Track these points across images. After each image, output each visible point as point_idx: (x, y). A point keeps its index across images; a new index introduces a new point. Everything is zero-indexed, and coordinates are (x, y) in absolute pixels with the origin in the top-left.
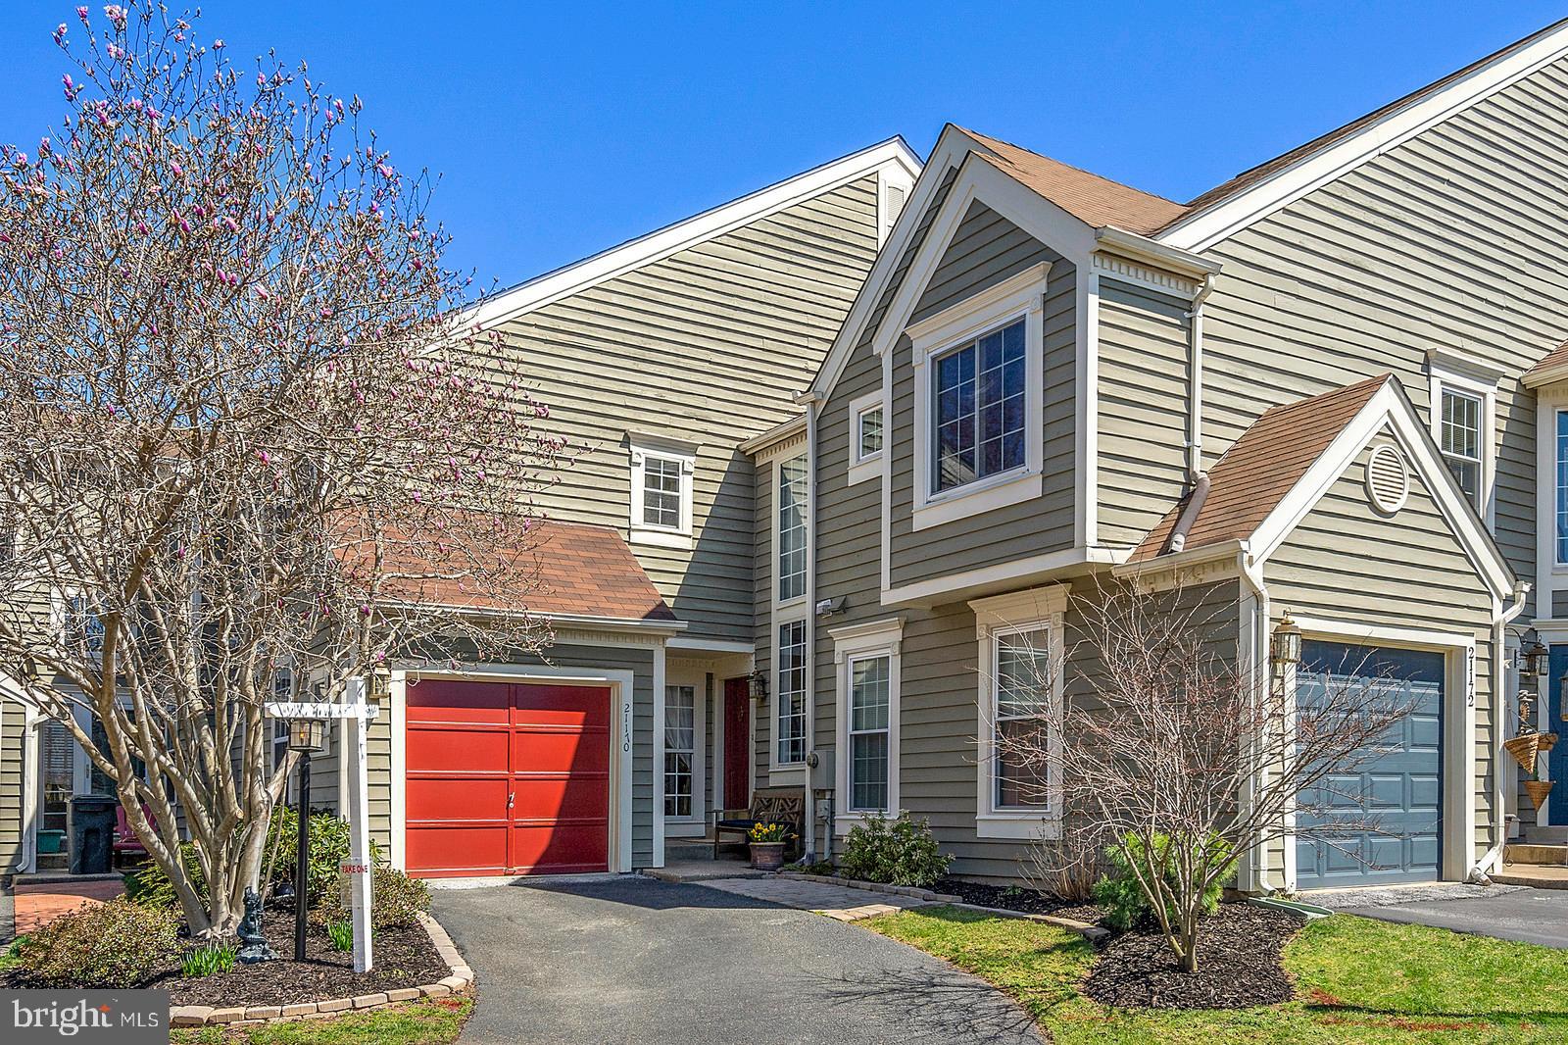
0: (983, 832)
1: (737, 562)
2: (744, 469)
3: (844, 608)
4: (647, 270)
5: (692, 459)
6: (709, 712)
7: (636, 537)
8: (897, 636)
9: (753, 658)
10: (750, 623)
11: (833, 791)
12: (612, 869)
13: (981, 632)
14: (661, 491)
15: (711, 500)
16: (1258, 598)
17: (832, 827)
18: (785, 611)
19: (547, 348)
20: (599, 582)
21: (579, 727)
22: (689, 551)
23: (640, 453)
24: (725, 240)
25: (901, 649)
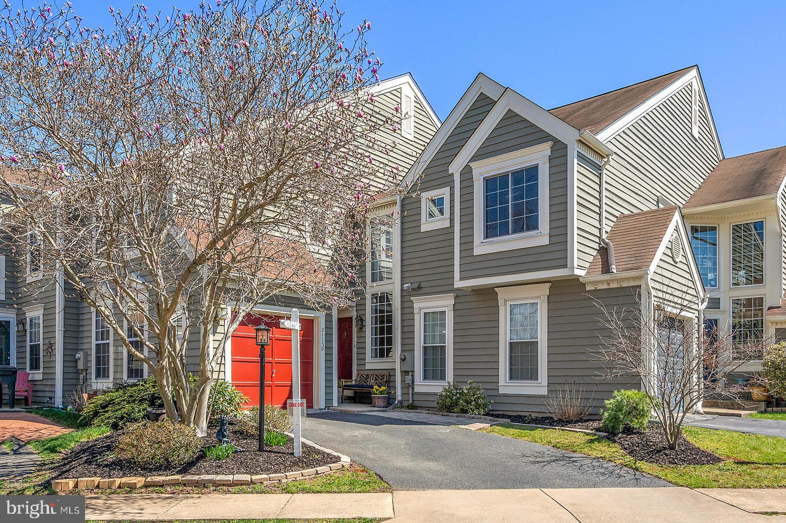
0: (502, 391)
3: (419, 288)
8: (452, 302)
9: (355, 309)
11: (413, 372)
12: (315, 407)
13: (501, 303)
16: (649, 293)
17: (413, 388)
18: (376, 287)
25: (454, 308)
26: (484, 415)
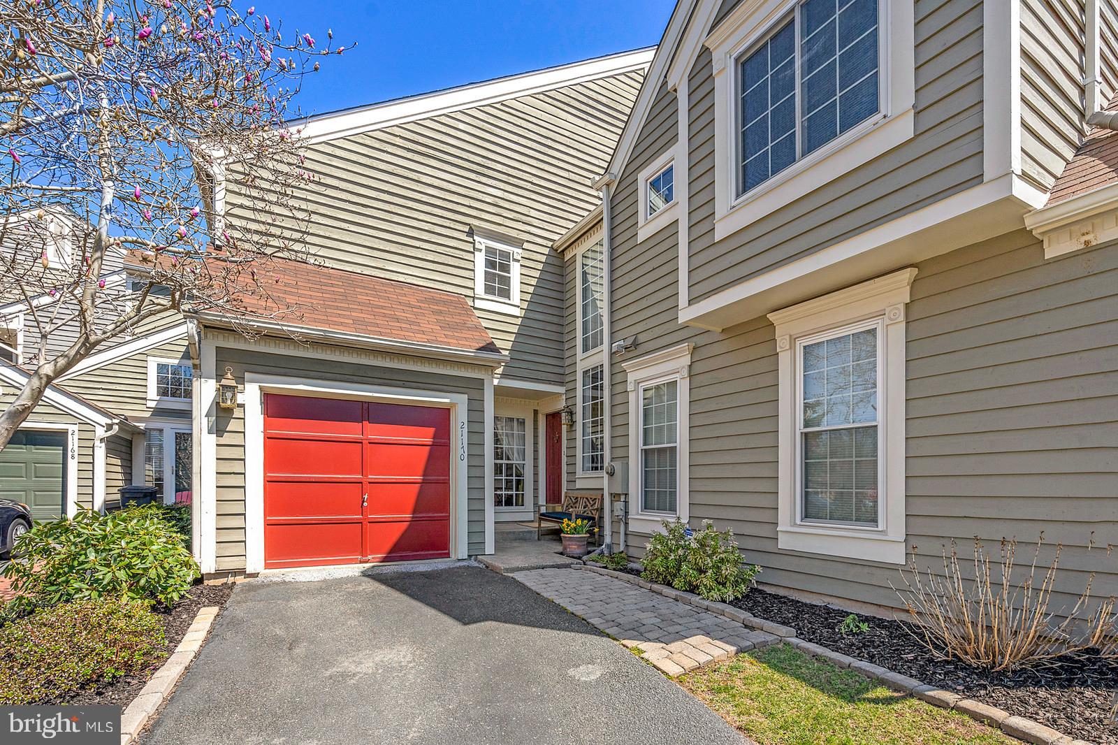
0: (784, 543)
1: (554, 328)
2: (556, 261)
3: (635, 345)
4: (486, 109)
5: (520, 251)
6: (536, 436)
7: (478, 304)
8: (686, 360)
9: (564, 397)
10: (561, 371)
11: (626, 495)
12: (453, 557)
13: (782, 344)
14: (497, 272)
15: (534, 282)
17: (626, 524)
18: (584, 362)
19: (410, 155)
20: (441, 325)
21: (429, 441)
22: (518, 317)
23: (482, 243)
24: (541, 97)
25: (690, 371)
26: (732, 604)
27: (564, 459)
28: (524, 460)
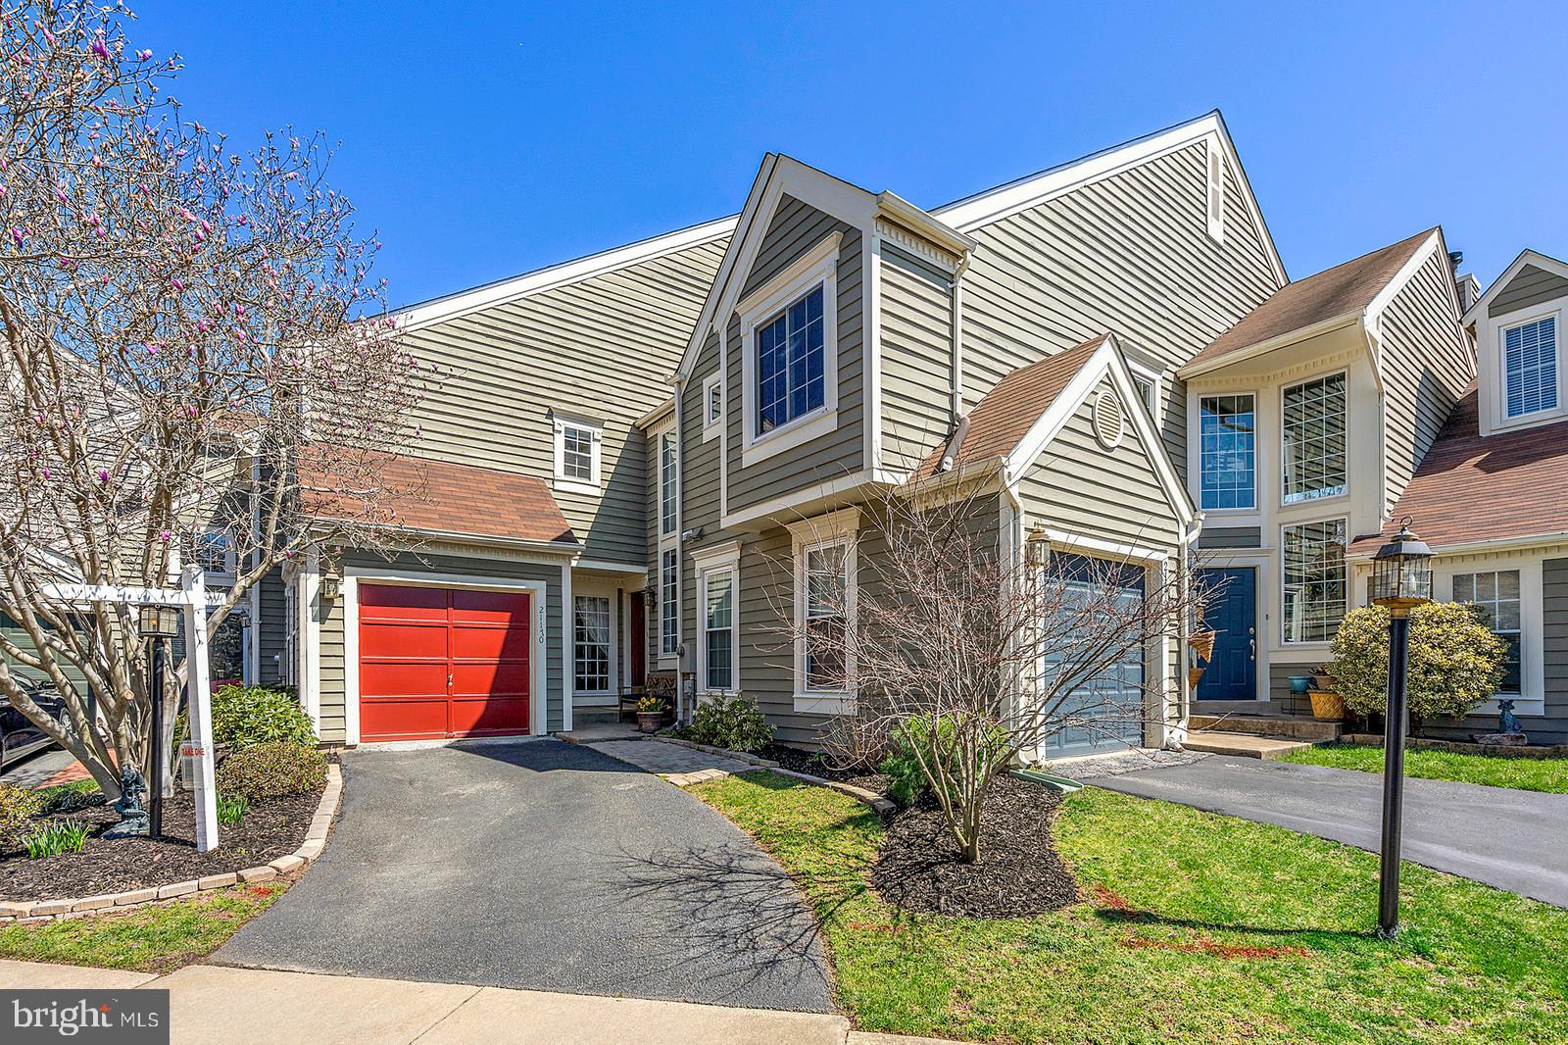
0: (797, 707)
1: (635, 507)
2: (638, 439)
3: (701, 536)
4: (565, 289)
5: (601, 430)
6: (620, 617)
7: (558, 486)
8: (737, 555)
9: (647, 577)
10: (643, 551)
11: (695, 674)
12: (533, 733)
13: (795, 550)
14: (577, 453)
15: (615, 461)
16: (1015, 509)
17: (695, 700)
18: (668, 541)
19: (488, 341)
20: (522, 514)
21: (506, 625)
22: (598, 497)
23: (561, 424)
24: (623, 273)
25: (740, 565)
26: (750, 752)
27: (647, 640)
28: (608, 642)
